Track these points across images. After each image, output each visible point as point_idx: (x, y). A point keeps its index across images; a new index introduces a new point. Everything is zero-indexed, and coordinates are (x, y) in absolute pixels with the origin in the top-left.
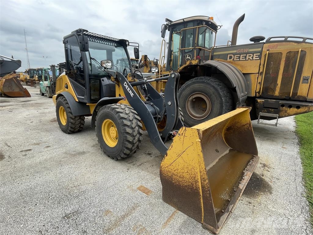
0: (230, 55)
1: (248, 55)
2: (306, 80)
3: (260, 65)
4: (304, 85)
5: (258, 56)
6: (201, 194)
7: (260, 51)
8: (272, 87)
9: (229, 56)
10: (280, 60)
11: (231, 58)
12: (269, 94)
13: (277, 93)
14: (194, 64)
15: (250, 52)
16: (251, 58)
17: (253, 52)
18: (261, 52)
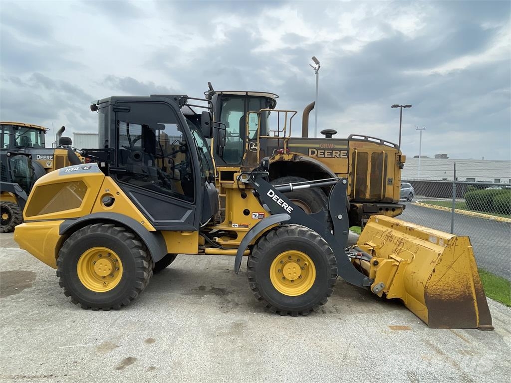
0: (313, 149)
1: (334, 152)
2: (390, 181)
3: (349, 164)
4: (389, 186)
5: (345, 154)
6: (475, 298)
7: (346, 149)
8: (363, 189)
9: (310, 150)
10: (367, 161)
11: (313, 153)
12: (361, 197)
13: (368, 196)
14: (286, 160)
15: (335, 148)
16: (337, 155)
17: (339, 148)
18: (348, 150)
